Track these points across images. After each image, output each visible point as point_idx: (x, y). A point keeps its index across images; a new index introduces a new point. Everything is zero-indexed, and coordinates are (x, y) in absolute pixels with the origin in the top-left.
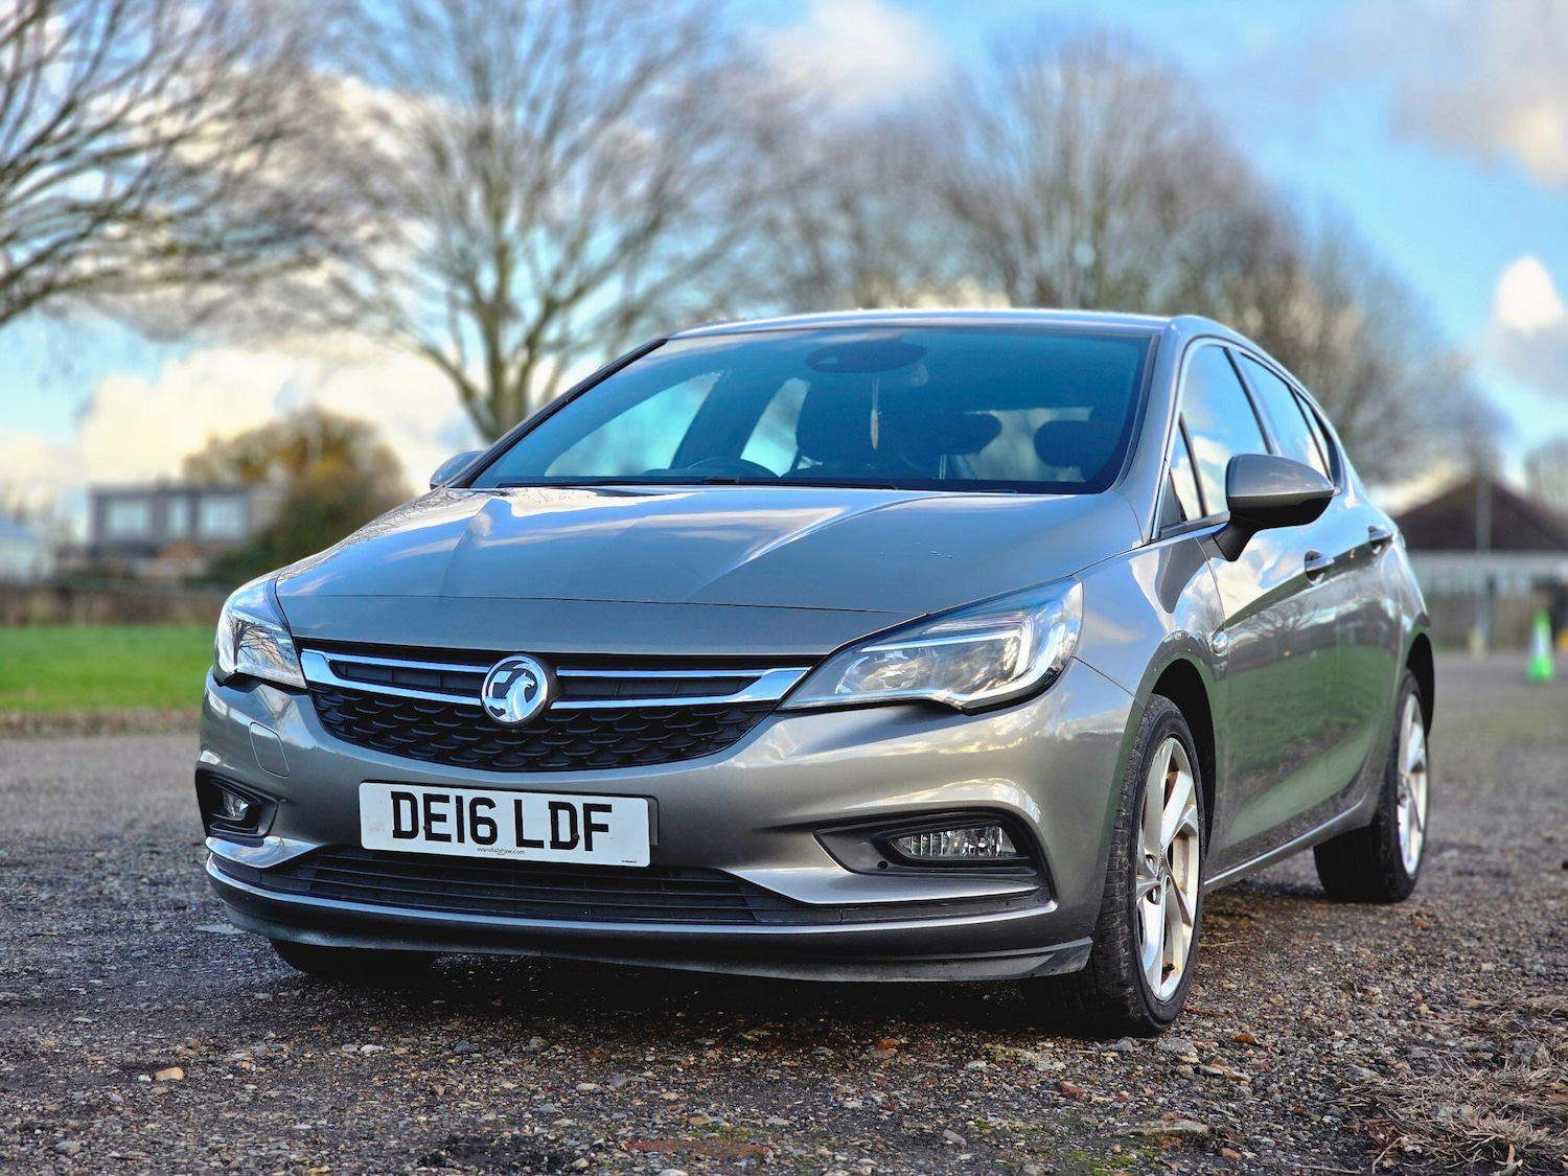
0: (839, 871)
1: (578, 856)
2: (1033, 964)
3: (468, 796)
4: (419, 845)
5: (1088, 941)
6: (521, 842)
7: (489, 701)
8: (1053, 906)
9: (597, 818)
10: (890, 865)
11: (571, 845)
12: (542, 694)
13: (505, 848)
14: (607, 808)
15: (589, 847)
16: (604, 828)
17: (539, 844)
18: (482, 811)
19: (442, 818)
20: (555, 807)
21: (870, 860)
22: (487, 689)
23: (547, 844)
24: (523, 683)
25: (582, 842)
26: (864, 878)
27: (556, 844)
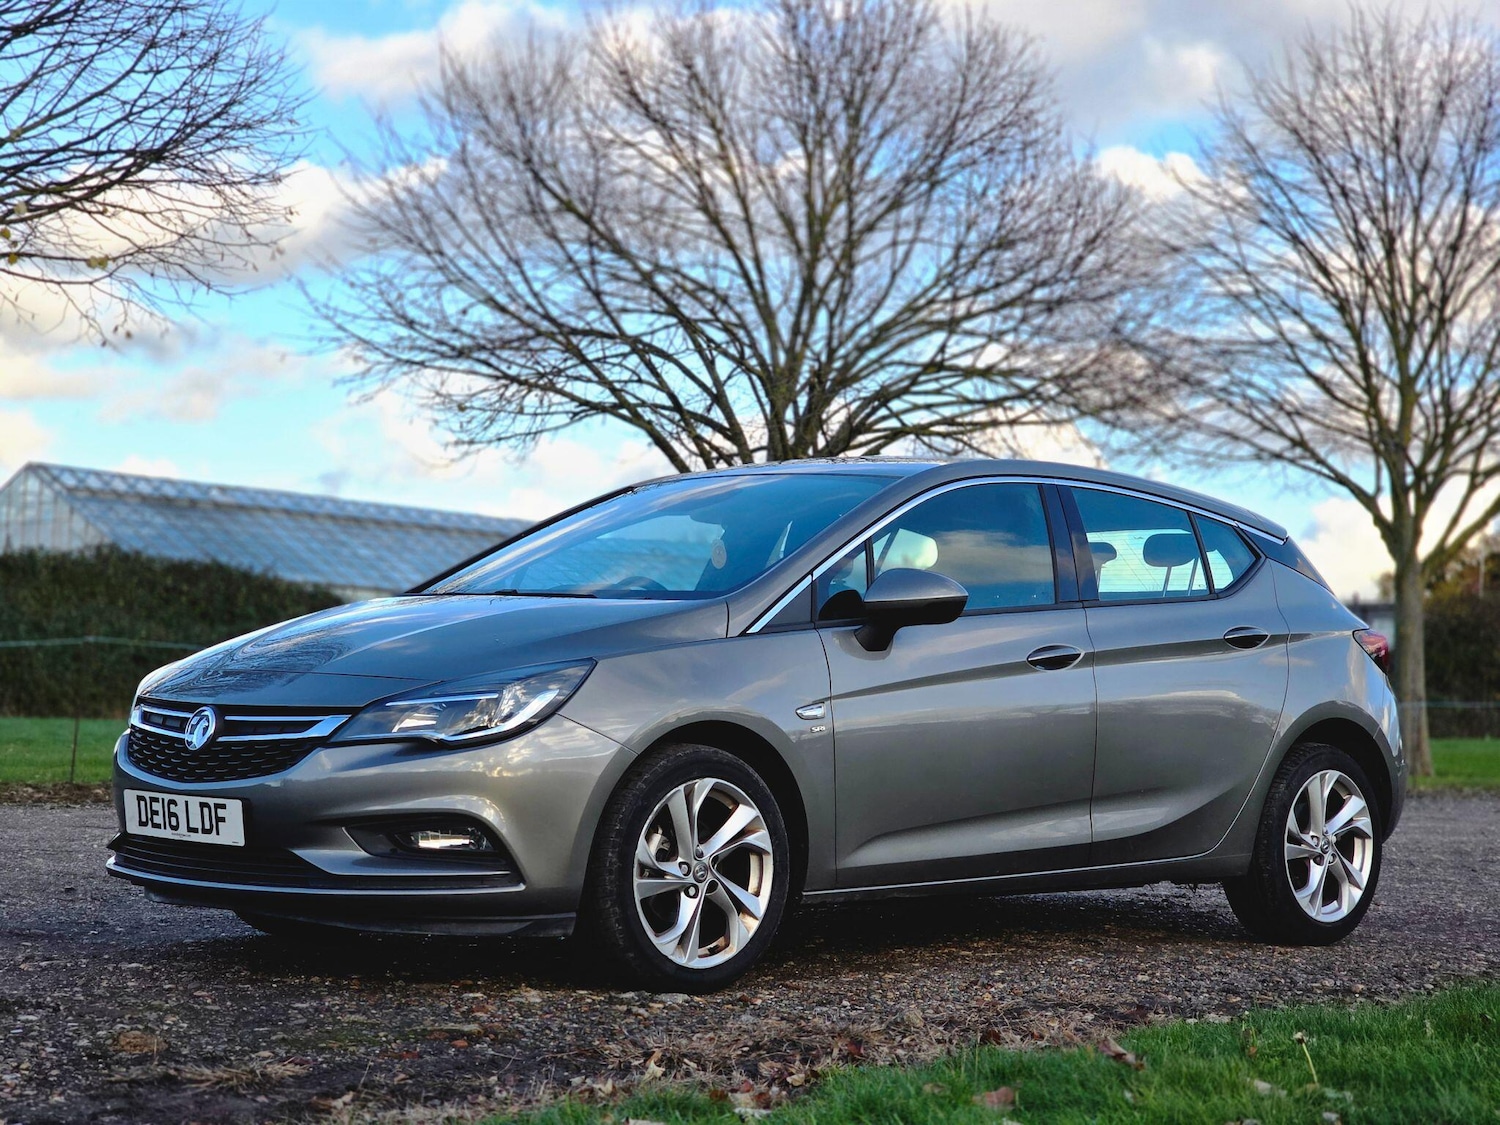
0: (363, 854)
1: (211, 839)
2: (516, 927)
3: (167, 797)
4: (149, 831)
5: (574, 915)
7: (186, 737)
8: (522, 887)
9: (220, 813)
11: (209, 832)
12: (211, 731)
13: (182, 834)
14: (223, 807)
15: (217, 832)
16: (223, 820)
17: (195, 830)
18: (173, 808)
19: (156, 813)
20: (203, 805)
21: (384, 847)
22: (188, 728)
23: (200, 831)
24: (204, 724)
25: (214, 829)
26: (378, 860)
27: (205, 831)
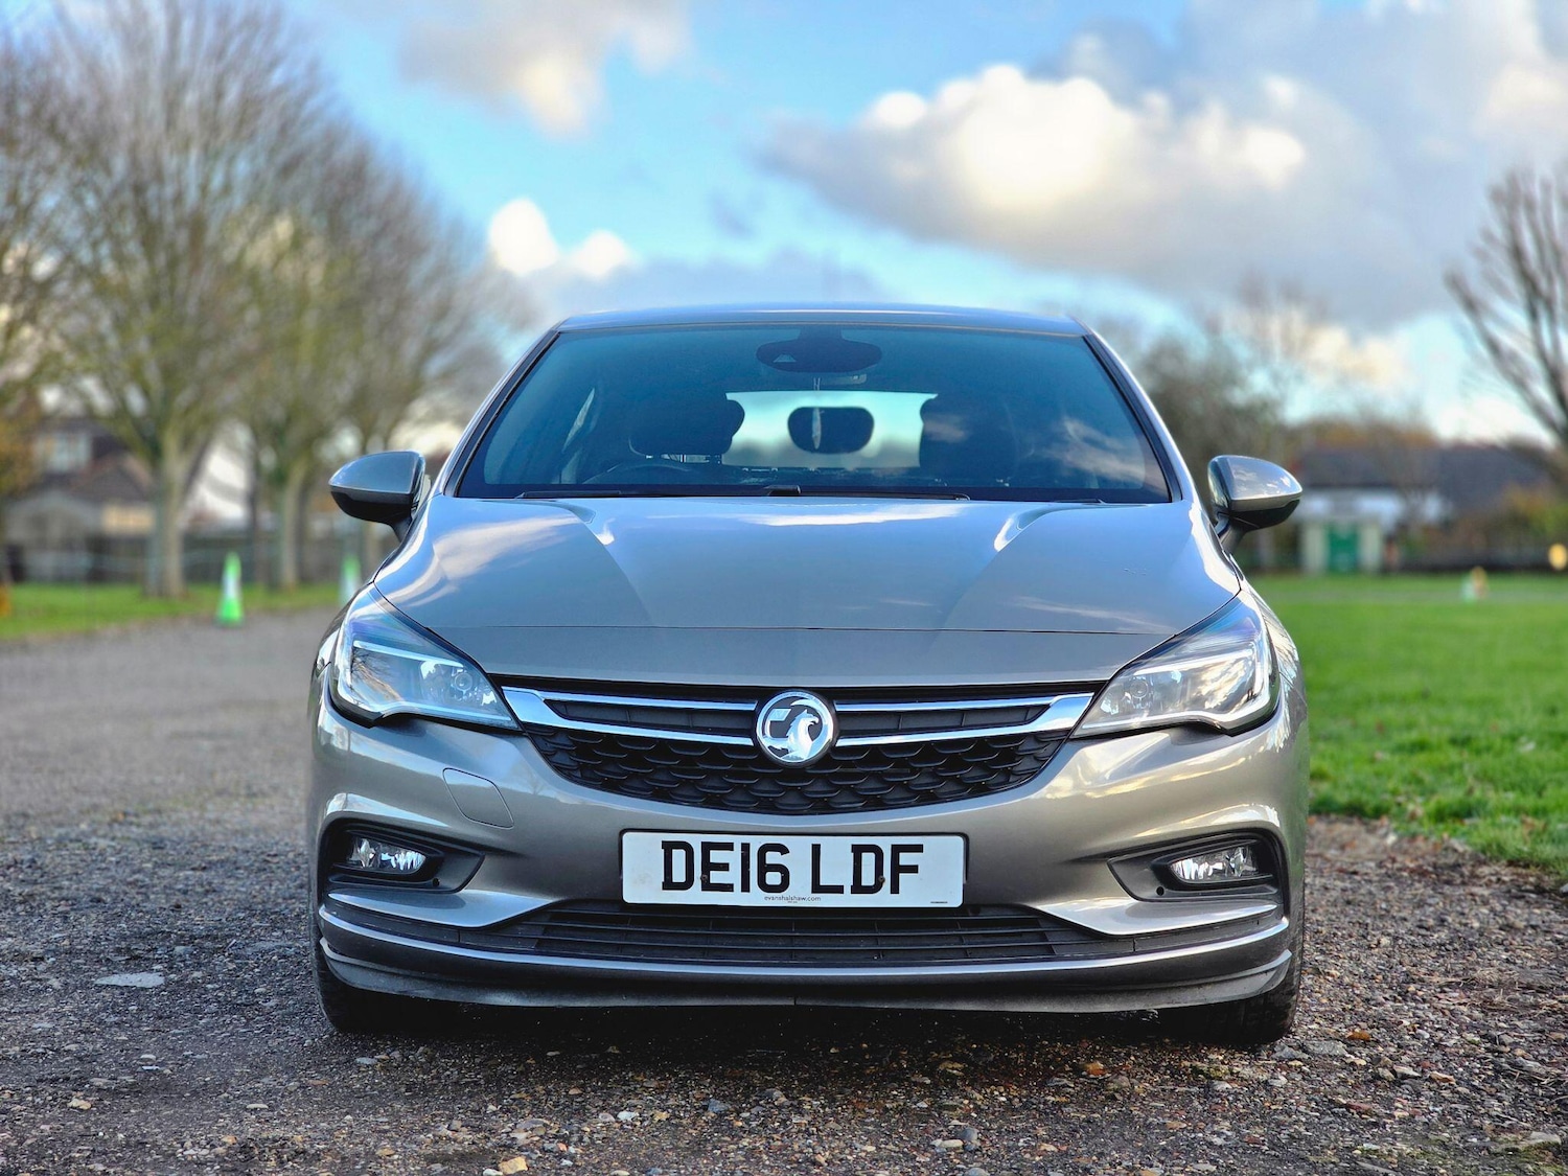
0: (1129, 902)
1: (883, 899)
2: (1262, 981)
3: (757, 842)
4: (695, 896)
5: (1289, 954)
6: (817, 888)
7: (767, 741)
8: (1285, 924)
9: (905, 859)
10: (1166, 890)
11: (876, 889)
12: (828, 731)
13: (799, 894)
14: (918, 848)
15: (895, 889)
16: (913, 869)
17: (839, 889)
18: (772, 858)
19: (725, 867)
20: (858, 850)
21: (1151, 887)
22: (762, 729)
23: (847, 889)
24: (804, 722)
25: (887, 885)
26: (1149, 905)
27: (858, 888)
